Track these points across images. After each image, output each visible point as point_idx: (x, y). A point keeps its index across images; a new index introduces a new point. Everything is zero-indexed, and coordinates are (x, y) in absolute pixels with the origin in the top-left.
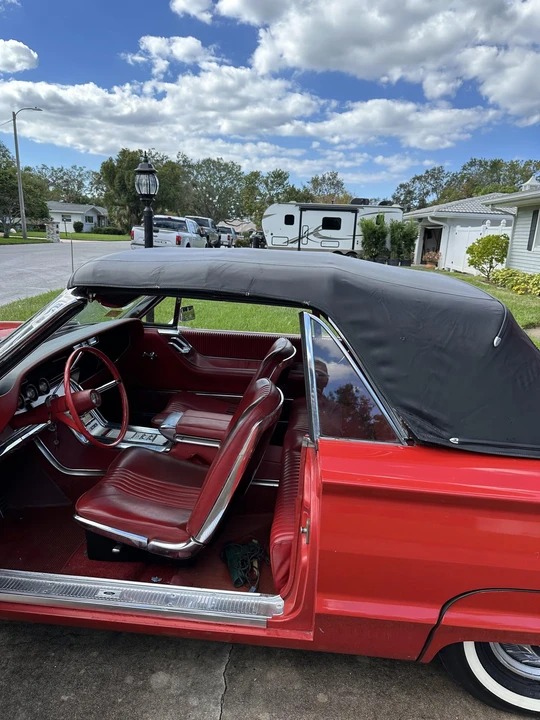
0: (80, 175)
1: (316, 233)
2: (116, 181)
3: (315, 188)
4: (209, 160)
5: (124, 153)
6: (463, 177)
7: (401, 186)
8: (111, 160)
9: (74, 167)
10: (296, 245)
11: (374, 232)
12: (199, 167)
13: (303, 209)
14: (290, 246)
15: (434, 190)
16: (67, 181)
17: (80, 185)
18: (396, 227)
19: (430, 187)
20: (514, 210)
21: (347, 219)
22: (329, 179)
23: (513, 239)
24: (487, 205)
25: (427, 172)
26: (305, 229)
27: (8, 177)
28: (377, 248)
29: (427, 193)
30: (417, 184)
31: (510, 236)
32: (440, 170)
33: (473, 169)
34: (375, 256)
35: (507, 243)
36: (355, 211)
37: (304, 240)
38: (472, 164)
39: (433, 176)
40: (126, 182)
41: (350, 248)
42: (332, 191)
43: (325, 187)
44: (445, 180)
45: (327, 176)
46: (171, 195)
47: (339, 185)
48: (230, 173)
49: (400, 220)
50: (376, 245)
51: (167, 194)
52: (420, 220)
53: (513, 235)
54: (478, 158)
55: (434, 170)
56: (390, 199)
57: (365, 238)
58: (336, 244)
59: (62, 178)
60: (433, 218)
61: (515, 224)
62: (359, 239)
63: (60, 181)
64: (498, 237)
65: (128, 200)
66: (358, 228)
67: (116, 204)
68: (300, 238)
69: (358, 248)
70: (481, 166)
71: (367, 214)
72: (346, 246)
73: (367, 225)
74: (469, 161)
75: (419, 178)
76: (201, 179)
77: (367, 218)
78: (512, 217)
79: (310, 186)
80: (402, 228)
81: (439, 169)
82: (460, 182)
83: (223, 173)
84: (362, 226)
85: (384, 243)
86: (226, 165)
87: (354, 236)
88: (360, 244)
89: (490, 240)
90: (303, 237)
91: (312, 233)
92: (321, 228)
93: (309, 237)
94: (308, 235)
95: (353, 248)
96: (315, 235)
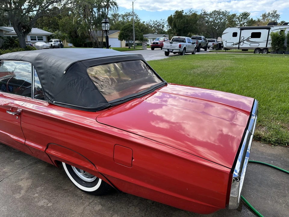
0: (163, 23)
2: (173, 24)
3: (264, 19)
4: (215, 11)
5: (177, 12)
8: (172, 15)
9: (161, 20)
10: (237, 46)
11: (278, 38)
12: (211, 14)
13: (242, 29)
14: (234, 46)
16: (158, 25)
17: (163, 27)
21: (264, 33)
26: (242, 38)
27: (130, 26)
34: (278, 50)
36: (269, 29)
37: (242, 43)
40: (176, 24)
41: (265, 46)
42: (273, 19)
43: (269, 18)
45: (271, 12)
46: (194, 28)
48: (225, 15)
50: (278, 44)
51: (192, 27)
57: (273, 41)
58: (258, 45)
59: (157, 24)
62: (270, 42)
63: (156, 26)
65: (176, 31)
66: (270, 37)
67: (172, 33)
69: (269, 46)
71: (275, 30)
72: (262, 45)
73: (274, 35)
76: (211, 19)
77: (275, 32)
79: (261, 18)
83: (221, 16)
84: (271, 36)
85: (283, 43)
86: (223, 12)
87: (268, 40)
88: (270, 44)
90: (241, 42)
91: (246, 40)
92: (250, 37)
93: (244, 42)
94: (244, 41)
95: (266, 46)
96: (247, 41)
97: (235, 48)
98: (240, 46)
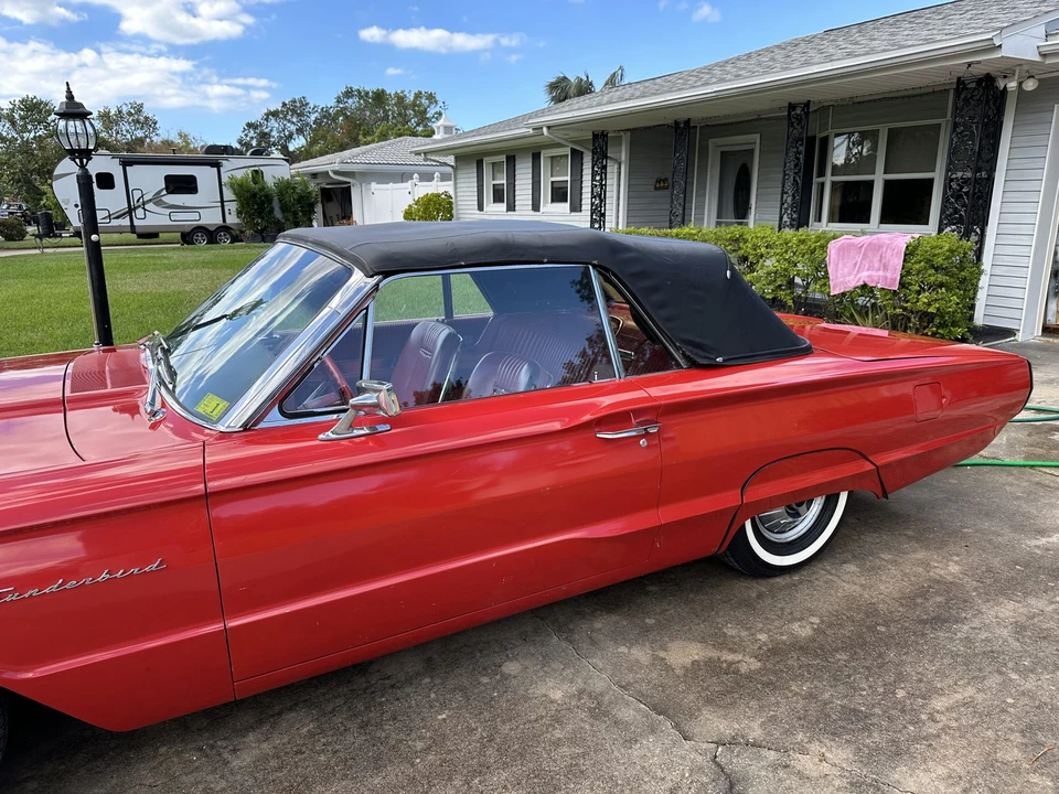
1: (157, 199)
3: (107, 128)
6: (339, 113)
7: (250, 125)
10: (126, 222)
11: (254, 195)
13: (126, 163)
14: (115, 223)
15: (300, 131)
18: (285, 187)
19: (293, 128)
20: (451, 160)
21: (205, 176)
22: (130, 114)
23: (456, 197)
24: (418, 154)
25: (284, 105)
26: (137, 195)
28: (263, 218)
29: (290, 137)
30: (273, 123)
31: (452, 193)
32: (304, 104)
33: (350, 101)
34: (262, 231)
35: (451, 203)
36: (217, 165)
37: (140, 212)
38: (349, 93)
39: (294, 112)
41: (219, 221)
42: (140, 134)
43: (125, 127)
44: (313, 117)
45: (125, 110)
47: (150, 124)
49: (287, 177)
50: (260, 213)
52: (314, 175)
53: (456, 193)
54: (355, 88)
55: (294, 101)
56: (236, 145)
57: (242, 205)
58: (196, 216)
60: (336, 172)
61: (456, 179)
62: (232, 207)
64: (438, 195)
66: (227, 190)
68: (130, 211)
69: (232, 219)
70: (361, 97)
71: (236, 169)
72: (212, 218)
73: (241, 186)
74: (344, 90)
75: (275, 114)
77: (239, 175)
78: (450, 169)
80: (294, 188)
81: (301, 102)
82: (334, 119)
84: (232, 187)
85: (272, 211)
87: (222, 201)
88: (234, 213)
89: (430, 200)
90: (135, 208)
91: (150, 200)
92: (164, 192)
93: (146, 207)
94: (144, 204)
95: (224, 220)
96: (157, 204)
97: (120, 230)
98: (136, 222)
